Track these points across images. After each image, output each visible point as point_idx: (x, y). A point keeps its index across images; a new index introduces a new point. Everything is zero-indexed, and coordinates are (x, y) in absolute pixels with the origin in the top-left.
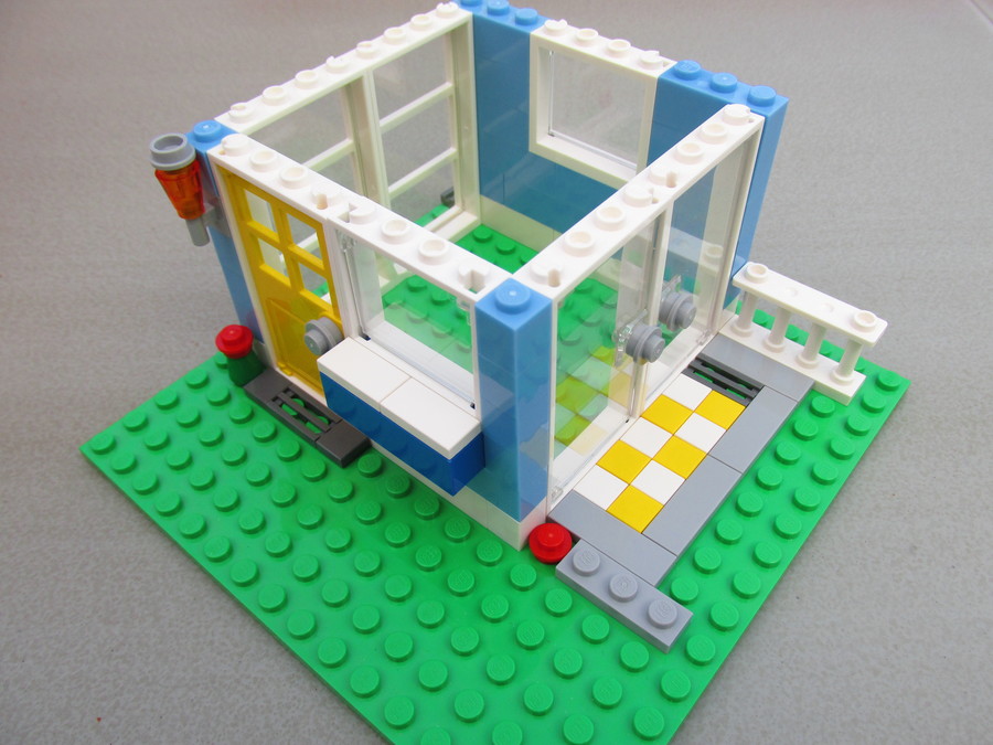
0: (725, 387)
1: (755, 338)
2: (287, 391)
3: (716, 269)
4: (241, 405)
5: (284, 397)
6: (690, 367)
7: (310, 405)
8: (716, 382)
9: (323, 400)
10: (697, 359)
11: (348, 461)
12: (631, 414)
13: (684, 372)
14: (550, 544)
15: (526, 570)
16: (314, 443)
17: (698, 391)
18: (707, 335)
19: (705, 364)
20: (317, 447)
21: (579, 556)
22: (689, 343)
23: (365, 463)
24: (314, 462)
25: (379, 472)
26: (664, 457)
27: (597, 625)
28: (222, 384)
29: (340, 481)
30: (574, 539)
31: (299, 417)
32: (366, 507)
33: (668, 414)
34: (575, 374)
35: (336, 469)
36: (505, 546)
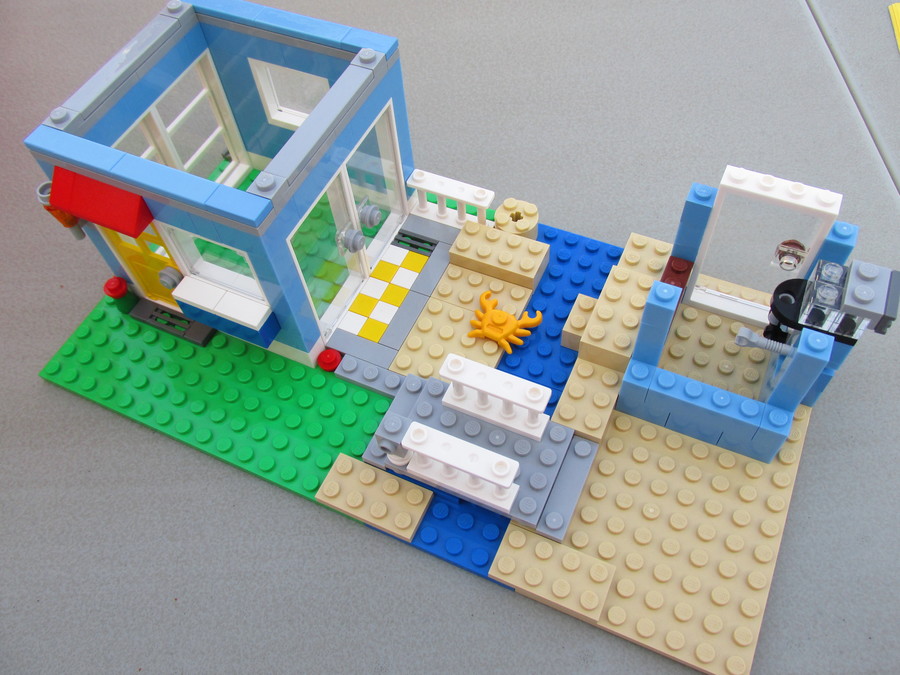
0: (417, 247)
1: (431, 212)
2: (157, 310)
3: (394, 178)
4: (130, 326)
5: (156, 314)
6: (396, 239)
7: (173, 315)
8: (412, 245)
9: (179, 310)
10: (399, 233)
11: (206, 342)
12: (364, 277)
13: (392, 244)
14: (329, 360)
15: (319, 378)
16: (183, 337)
17: (402, 253)
18: (403, 216)
19: (404, 236)
20: (185, 339)
21: (345, 364)
22: (393, 225)
23: (217, 341)
24: (186, 348)
25: (226, 344)
26: (385, 298)
27: (361, 396)
28: (115, 314)
29: (205, 355)
30: (342, 355)
31: (169, 324)
32: (223, 366)
33: (385, 271)
34: (330, 259)
35: (201, 349)
36: (306, 368)
